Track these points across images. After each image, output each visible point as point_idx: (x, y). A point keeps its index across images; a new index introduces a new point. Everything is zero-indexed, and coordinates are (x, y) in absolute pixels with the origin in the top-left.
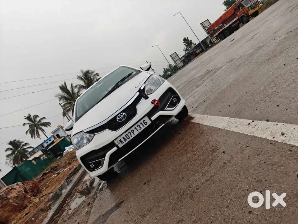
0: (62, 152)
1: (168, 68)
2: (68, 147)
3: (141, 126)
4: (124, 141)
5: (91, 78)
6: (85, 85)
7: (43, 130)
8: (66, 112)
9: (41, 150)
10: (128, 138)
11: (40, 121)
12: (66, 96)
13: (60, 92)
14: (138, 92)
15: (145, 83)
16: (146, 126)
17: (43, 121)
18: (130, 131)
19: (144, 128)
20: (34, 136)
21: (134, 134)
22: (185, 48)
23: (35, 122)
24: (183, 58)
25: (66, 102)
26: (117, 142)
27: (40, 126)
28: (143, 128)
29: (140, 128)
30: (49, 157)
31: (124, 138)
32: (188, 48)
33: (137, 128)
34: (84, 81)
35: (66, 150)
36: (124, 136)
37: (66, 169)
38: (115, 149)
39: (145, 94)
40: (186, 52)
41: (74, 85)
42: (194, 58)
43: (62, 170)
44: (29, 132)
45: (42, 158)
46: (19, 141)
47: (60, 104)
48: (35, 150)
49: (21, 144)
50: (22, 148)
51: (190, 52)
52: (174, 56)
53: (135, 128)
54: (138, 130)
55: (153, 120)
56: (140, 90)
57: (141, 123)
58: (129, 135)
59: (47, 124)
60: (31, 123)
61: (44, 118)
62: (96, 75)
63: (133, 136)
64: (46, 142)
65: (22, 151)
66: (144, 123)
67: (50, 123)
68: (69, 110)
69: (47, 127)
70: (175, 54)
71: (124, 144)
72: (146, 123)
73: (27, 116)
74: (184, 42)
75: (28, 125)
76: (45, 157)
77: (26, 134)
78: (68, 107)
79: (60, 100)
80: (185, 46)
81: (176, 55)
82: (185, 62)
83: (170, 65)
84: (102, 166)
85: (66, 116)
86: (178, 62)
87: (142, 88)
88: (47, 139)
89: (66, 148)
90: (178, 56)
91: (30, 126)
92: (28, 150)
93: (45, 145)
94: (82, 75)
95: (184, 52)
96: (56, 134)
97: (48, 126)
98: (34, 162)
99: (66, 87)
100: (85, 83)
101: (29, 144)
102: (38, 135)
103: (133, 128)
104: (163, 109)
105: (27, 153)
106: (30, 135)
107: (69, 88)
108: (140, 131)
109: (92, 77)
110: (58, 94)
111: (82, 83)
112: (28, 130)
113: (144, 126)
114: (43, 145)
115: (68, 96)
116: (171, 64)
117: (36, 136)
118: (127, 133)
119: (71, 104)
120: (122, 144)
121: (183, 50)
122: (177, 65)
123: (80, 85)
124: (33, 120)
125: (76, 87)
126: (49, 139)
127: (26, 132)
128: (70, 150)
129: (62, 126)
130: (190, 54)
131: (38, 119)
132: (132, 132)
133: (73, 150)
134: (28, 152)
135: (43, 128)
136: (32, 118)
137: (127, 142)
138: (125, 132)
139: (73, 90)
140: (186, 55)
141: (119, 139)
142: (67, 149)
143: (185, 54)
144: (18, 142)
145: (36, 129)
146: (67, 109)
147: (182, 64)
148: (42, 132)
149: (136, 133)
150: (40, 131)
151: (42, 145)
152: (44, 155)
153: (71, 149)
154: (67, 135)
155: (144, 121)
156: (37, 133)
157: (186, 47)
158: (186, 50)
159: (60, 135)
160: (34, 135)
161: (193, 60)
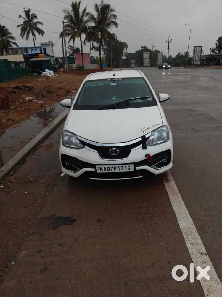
0: (41, 71)
1: (183, 55)
2: (49, 71)
3: (124, 168)
4: (103, 170)
5: (107, 16)
6: (97, 19)
7: (34, 35)
8: (64, 34)
9: (24, 55)
10: (108, 170)
11: (36, 23)
12: (74, 18)
13: (70, 8)
14: (141, 138)
15: (152, 131)
16: (127, 171)
17: (39, 26)
18: (113, 166)
19: (126, 171)
20: (23, 36)
21: (114, 170)
22: (213, 48)
23: (31, 22)
24: (204, 58)
25: (70, 24)
26: (98, 168)
27: (34, 29)
28: (124, 171)
29: (122, 169)
30: (28, 69)
31: (105, 168)
32: (217, 50)
33: (120, 167)
34: (99, 14)
35: (45, 72)
36: (106, 167)
37: (38, 102)
38: (93, 170)
39: (146, 143)
40: (212, 53)
41: (87, 11)
42: (213, 65)
43: (35, 101)
44: (20, 28)
45: (21, 65)
46: (8, 30)
47: (63, 21)
48: (18, 49)
49: (8, 34)
50: (8, 39)
51: (215, 57)
52: (198, 49)
53: (119, 167)
54: (120, 170)
55: (136, 169)
56: (143, 137)
57: (126, 167)
58: (111, 169)
59: (41, 32)
60: (27, 20)
61: (41, 23)
62: (114, 16)
63: (113, 171)
64: (32, 49)
65: (6, 42)
66: (128, 168)
67: (44, 33)
68: (68, 34)
69: (39, 34)
70: (200, 48)
71: (102, 172)
72: (129, 169)
73: (26, 10)
74: (218, 40)
75: (23, 20)
76: (24, 66)
77: (17, 27)
78: (69, 30)
79: (65, 18)
80: (216, 45)
81: (200, 50)
82: (203, 62)
83: (187, 53)
84: (75, 172)
85: (62, 38)
86: (197, 58)
87: (146, 136)
88: (34, 46)
89: (46, 70)
90: (201, 52)
91: (24, 22)
92: (12, 44)
93: (30, 52)
94: (100, 7)
95: (210, 51)
96: (44, 48)
97: (41, 34)
98: (13, 65)
99: (79, 8)
100: (98, 17)
101: (15, 39)
102: (27, 37)
103: (117, 166)
104: (150, 165)
105: (9, 47)
106: (20, 32)
107: (81, 11)
108: (120, 171)
109: (109, 16)
110: (67, 10)
111: (95, 14)
112: (21, 25)
113: (126, 170)
114: (28, 50)
115: (75, 19)
116: (189, 53)
117: (25, 36)
118: (110, 166)
119: (73, 29)
120: (101, 171)
121: (211, 48)
122: (194, 61)
123: (93, 16)
124: (30, 19)
125: (88, 14)
126: (36, 48)
127: (18, 26)
128: (48, 75)
129: (53, 44)
130: (213, 58)
131: (35, 20)
132: (114, 168)
133: (51, 77)
134: (11, 47)
135: (36, 32)
136: (31, 16)
137: (105, 172)
138: (109, 165)
139: (82, 16)
140: (210, 57)
141: (101, 166)
142: (47, 72)
143: (208, 54)
144: (6, 30)
145: (28, 29)
146: (67, 32)
147: (199, 63)
148: (33, 35)
149: (117, 170)
150: (31, 34)
151: (26, 49)
152: (24, 64)
153: (50, 74)
154: (53, 56)
155: (130, 166)
156: (27, 34)
157: (215, 47)
158: (213, 51)
159: (47, 52)
160: (24, 34)
161: (211, 67)
